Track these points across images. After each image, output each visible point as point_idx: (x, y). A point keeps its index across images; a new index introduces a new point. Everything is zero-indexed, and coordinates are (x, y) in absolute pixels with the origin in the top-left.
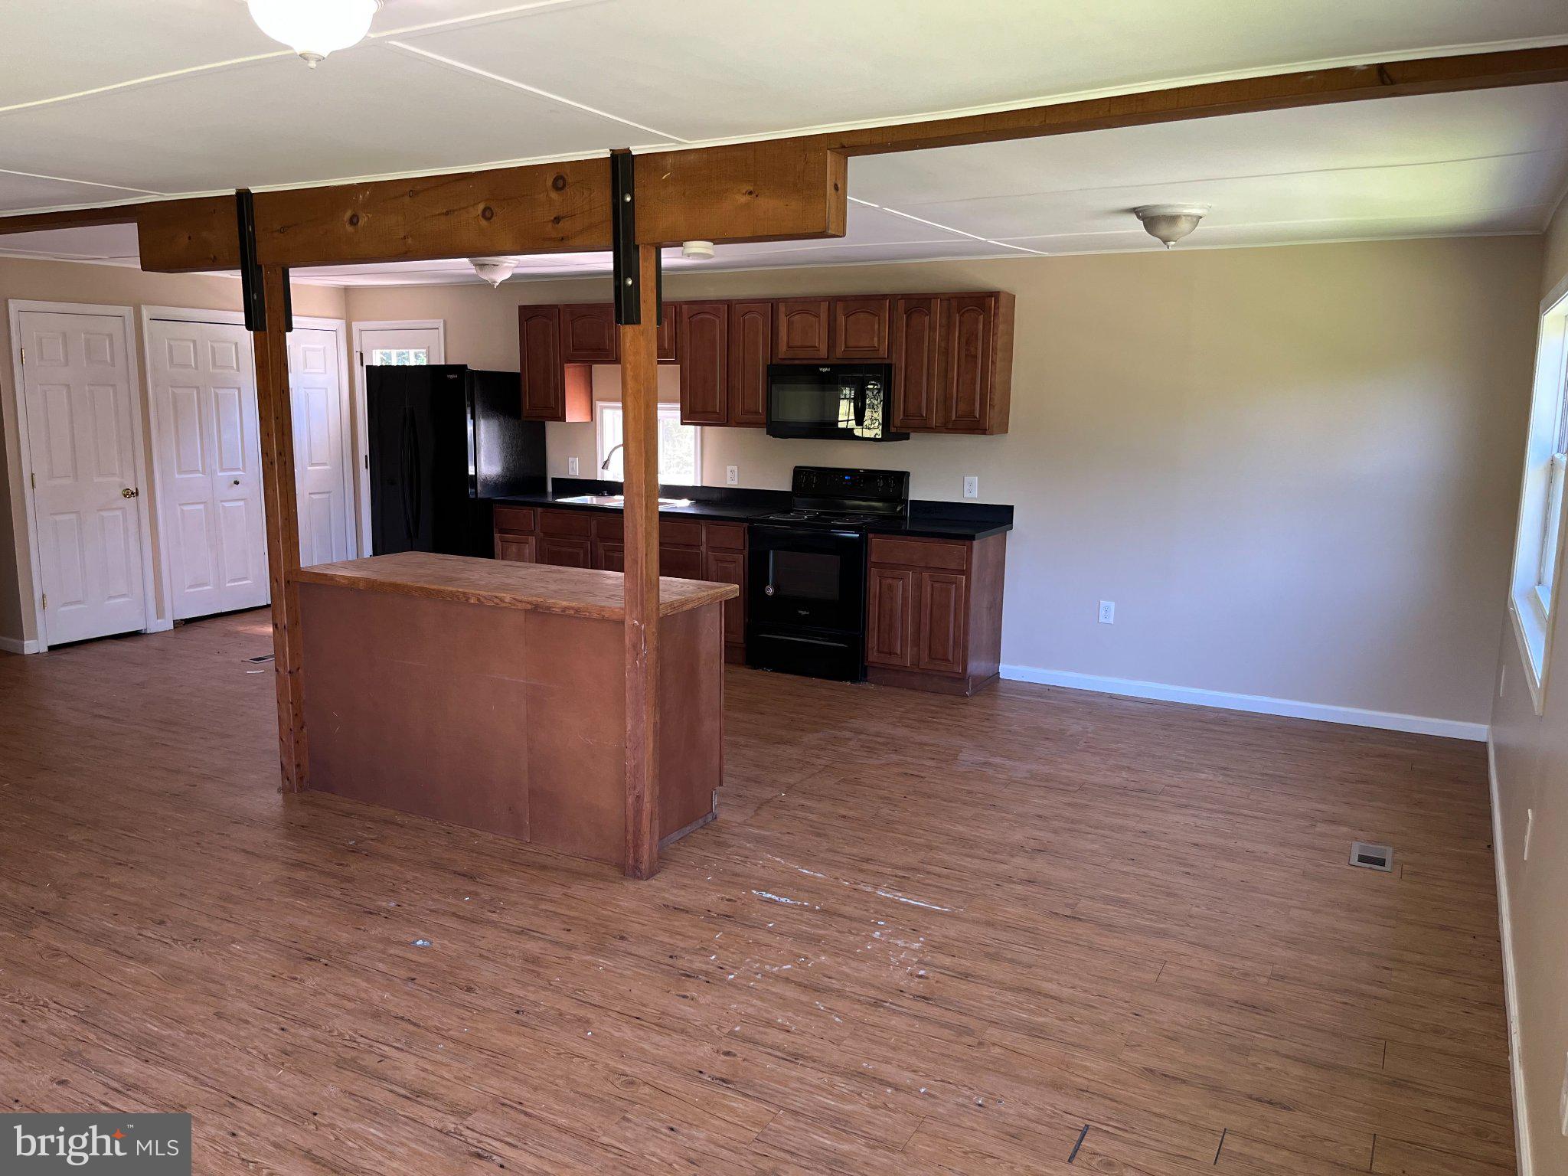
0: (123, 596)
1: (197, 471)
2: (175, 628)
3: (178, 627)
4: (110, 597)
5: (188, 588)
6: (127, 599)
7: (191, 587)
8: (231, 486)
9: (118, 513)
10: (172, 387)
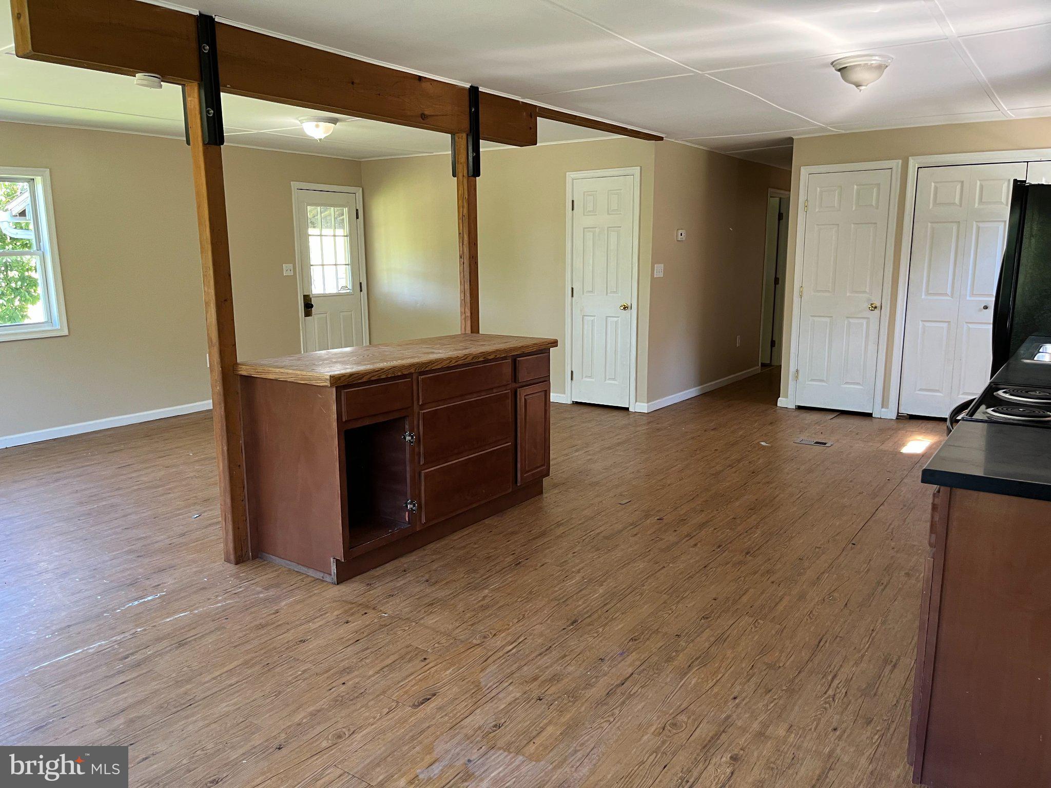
0: (858, 384)
1: (946, 294)
2: (897, 419)
3: (899, 419)
4: (847, 383)
5: (918, 391)
6: (861, 387)
7: (921, 390)
8: (980, 310)
9: (864, 322)
10: (932, 223)
